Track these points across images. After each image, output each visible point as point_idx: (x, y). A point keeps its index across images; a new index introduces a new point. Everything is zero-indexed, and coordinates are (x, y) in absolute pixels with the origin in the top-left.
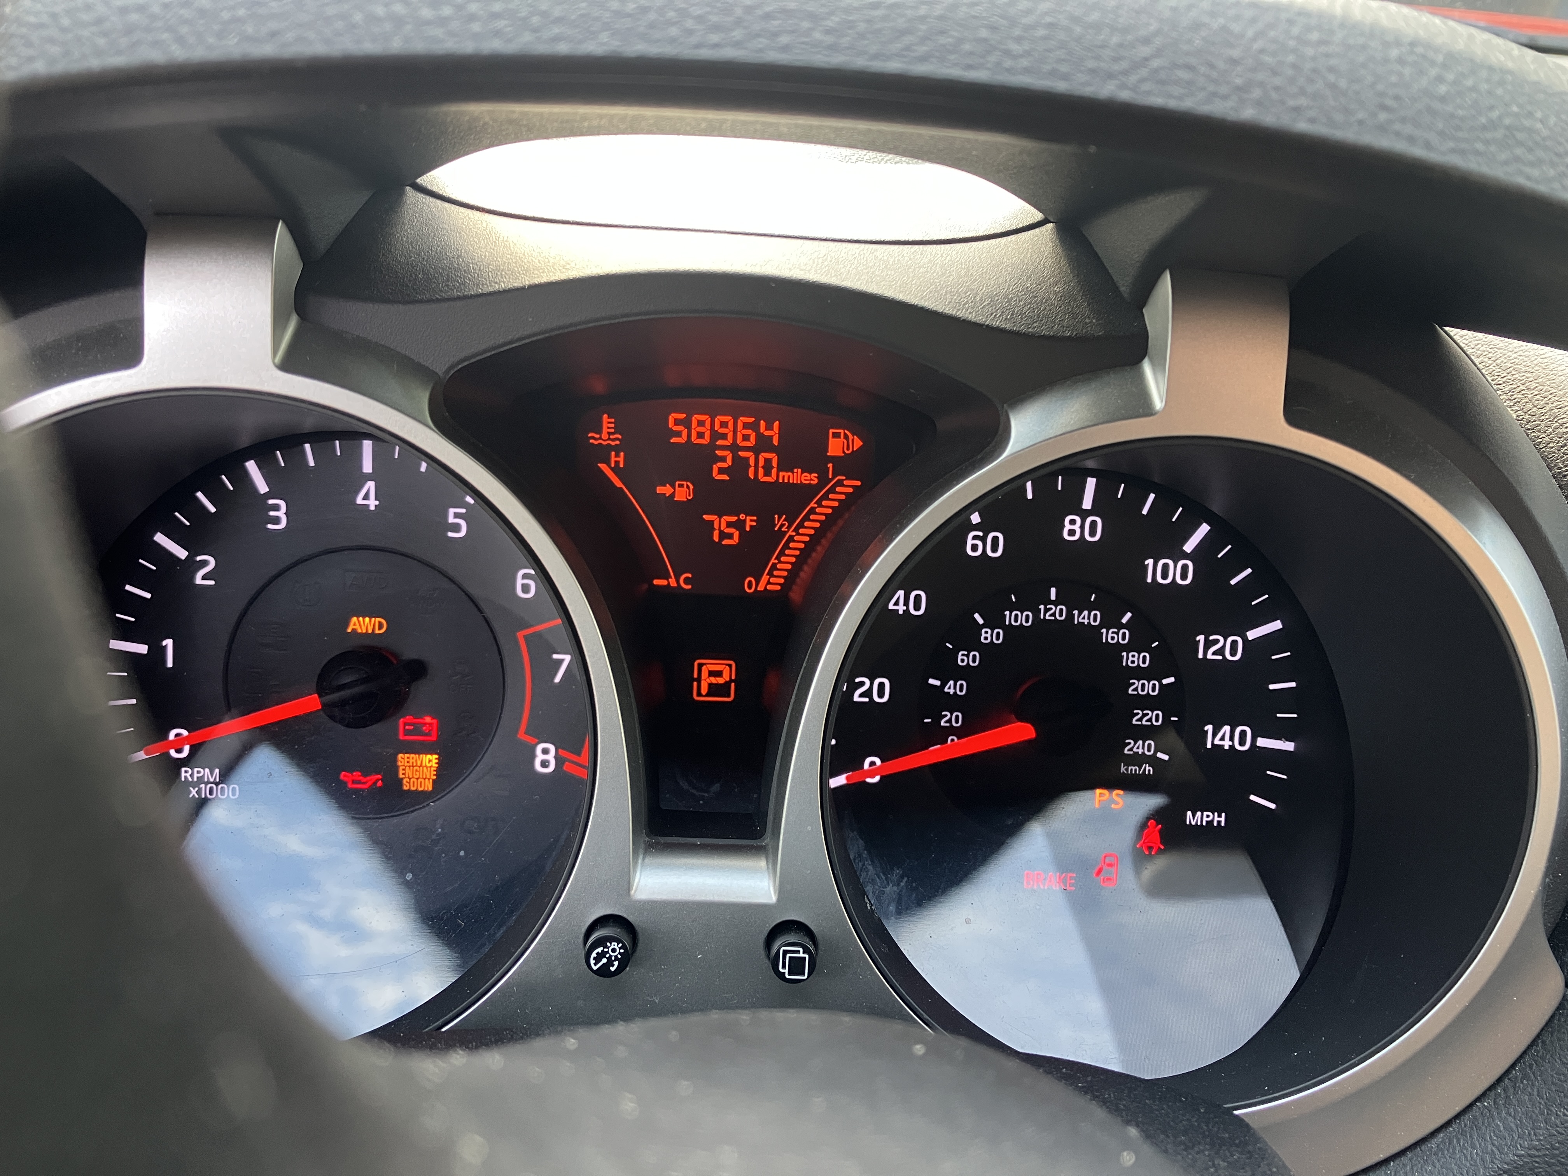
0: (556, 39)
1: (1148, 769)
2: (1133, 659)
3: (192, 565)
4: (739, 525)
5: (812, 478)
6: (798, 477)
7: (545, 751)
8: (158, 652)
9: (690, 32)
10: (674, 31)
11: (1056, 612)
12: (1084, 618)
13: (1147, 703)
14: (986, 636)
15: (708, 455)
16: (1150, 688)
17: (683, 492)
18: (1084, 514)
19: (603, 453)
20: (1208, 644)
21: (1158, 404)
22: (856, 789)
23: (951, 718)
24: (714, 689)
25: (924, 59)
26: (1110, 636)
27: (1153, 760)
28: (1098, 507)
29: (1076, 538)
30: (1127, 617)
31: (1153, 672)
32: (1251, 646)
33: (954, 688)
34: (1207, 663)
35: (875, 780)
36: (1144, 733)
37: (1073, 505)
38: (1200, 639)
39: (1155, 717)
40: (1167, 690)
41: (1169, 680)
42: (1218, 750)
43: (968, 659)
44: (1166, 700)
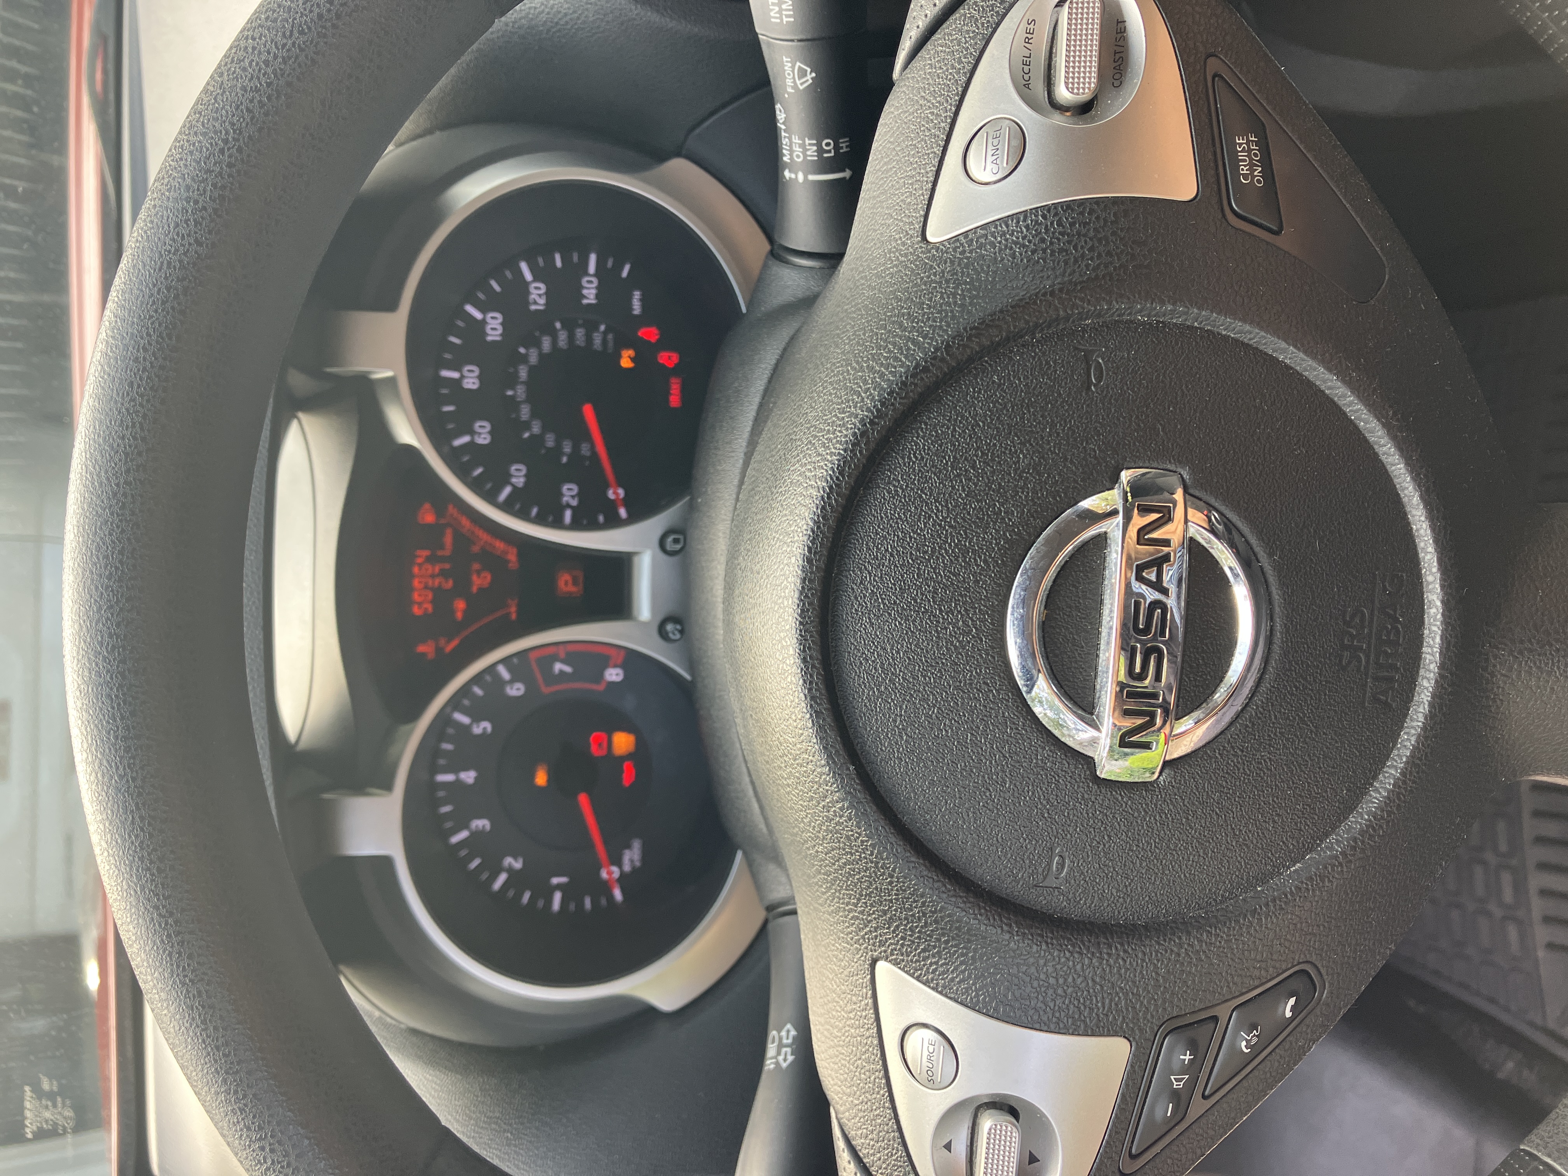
0: (258, 648)
1: (610, 336)
2: (546, 344)
3: (510, 870)
4: (478, 572)
5: (449, 533)
6: (448, 539)
7: (611, 675)
8: (559, 887)
9: (254, 602)
10: (254, 608)
11: (521, 392)
12: (523, 373)
13: (571, 337)
14: (536, 428)
15: (438, 592)
16: (563, 336)
17: (460, 605)
18: (462, 377)
19: (439, 650)
20: (535, 303)
21: (389, 374)
22: (627, 502)
23: (585, 449)
24: (575, 583)
25: (258, 519)
26: (533, 359)
27: (605, 333)
28: (458, 369)
29: (477, 381)
30: (522, 350)
31: (554, 334)
32: (536, 279)
33: (567, 448)
34: (547, 304)
35: (621, 492)
36: (589, 339)
37: (458, 382)
38: (533, 307)
39: (580, 333)
40: (564, 326)
41: (558, 325)
42: (597, 296)
43: (550, 441)
44: (570, 327)
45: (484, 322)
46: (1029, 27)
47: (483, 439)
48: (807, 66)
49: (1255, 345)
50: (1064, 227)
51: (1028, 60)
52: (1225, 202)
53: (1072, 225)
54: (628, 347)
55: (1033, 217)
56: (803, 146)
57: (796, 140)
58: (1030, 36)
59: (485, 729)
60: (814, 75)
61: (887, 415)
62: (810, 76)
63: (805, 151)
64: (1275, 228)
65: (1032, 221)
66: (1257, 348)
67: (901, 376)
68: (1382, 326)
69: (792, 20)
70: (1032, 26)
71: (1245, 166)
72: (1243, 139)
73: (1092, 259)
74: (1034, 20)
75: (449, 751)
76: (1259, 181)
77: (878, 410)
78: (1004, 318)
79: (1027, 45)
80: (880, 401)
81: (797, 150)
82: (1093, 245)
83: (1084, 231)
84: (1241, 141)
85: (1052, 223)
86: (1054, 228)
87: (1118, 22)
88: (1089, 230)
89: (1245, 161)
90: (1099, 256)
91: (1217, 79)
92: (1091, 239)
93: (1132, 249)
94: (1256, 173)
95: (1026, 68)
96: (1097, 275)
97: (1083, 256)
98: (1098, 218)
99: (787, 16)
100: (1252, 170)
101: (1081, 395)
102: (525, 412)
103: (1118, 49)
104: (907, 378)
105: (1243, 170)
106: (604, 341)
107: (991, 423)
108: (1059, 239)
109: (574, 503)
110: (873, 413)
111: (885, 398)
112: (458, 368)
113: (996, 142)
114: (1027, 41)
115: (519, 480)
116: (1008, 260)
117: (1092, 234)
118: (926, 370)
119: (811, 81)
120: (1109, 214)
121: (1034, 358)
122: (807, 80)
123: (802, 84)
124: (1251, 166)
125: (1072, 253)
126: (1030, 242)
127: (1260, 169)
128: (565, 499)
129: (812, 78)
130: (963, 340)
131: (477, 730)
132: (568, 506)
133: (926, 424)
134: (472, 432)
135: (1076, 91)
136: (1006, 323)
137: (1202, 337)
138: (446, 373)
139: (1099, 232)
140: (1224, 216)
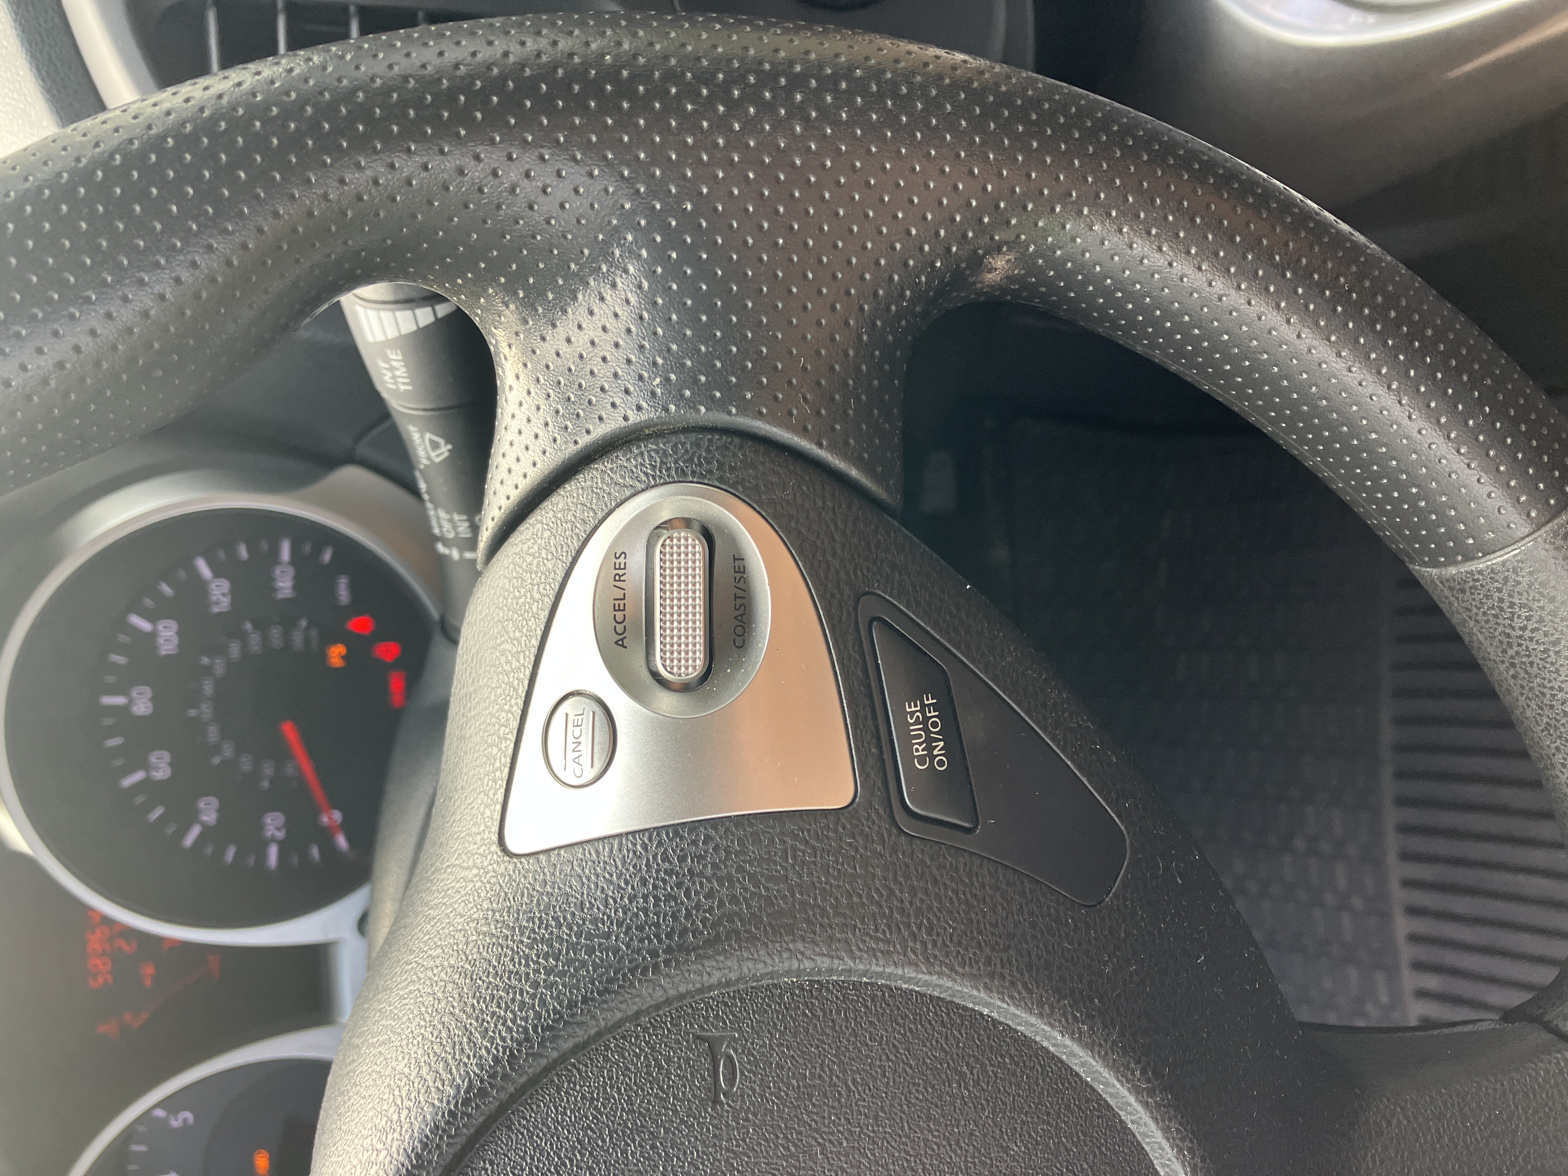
1: (313, 633)
2: (235, 650)
11: (206, 710)
12: (208, 688)
13: (265, 639)
14: (228, 751)
15: (119, 958)
16: (255, 639)
17: (148, 969)
18: (131, 702)
19: (124, 1027)
20: (217, 603)
22: (344, 827)
23: (288, 771)
26: (220, 667)
27: (307, 630)
28: (125, 692)
29: (150, 705)
30: (205, 660)
31: (243, 637)
32: (217, 574)
33: (268, 770)
34: (233, 603)
35: (337, 816)
36: (287, 637)
37: (125, 710)
38: (216, 610)
39: (276, 633)
40: (255, 627)
41: (248, 626)
42: (295, 587)
43: (246, 764)
44: (261, 625)
45: (153, 635)
46: (618, 561)
47: (162, 771)
48: (441, 437)
49: (949, 999)
50: (670, 863)
51: (622, 602)
52: (896, 804)
53: (682, 859)
54: (334, 642)
55: (630, 845)
56: (451, 521)
57: (442, 514)
58: (621, 572)
59: (185, 1120)
60: (450, 447)
61: (430, 1162)
62: (445, 449)
63: (455, 527)
64: (966, 825)
65: (628, 851)
66: (952, 1002)
67: (448, 1102)
68: (1123, 935)
69: (409, 388)
70: (622, 560)
71: (920, 744)
72: (916, 706)
73: (710, 910)
74: (624, 553)
75: (141, 1153)
76: (941, 763)
77: (418, 1156)
78: (589, 1011)
79: (617, 584)
80: (421, 1141)
81: (447, 526)
82: (712, 888)
83: (698, 868)
84: (913, 709)
85: (655, 857)
86: (658, 865)
87: (735, 559)
88: (705, 866)
89: (920, 736)
90: (721, 904)
91: (875, 623)
92: (709, 880)
93: (767, 889)
94: (936, 752)
95: (619, 616)
96: (718, 935)
97: (698, 907)
98: (716, 848)
99: (403, 383)
100: (930, 749)
101: (706, 1111)
102: (213, 733)
103: (740, 593)
104: (456, 1105)
105: (917, 751)
106: (307, 640)
107: (582, 1160)
108: (664, 881)
109: (280, 835)
110: (411, 1161)
111: (427, 1136)
112: (123, 691)
113: (577, 729)
114: (618, 578)
115: (209, 817)
116: (598, 909)
117: (709, 871)
118: (482, 1093)
119: (446, 454)
120: (732, 842)
121: (638, 1057)
122: (442, 454)
123: (438, 456)
124: (929, 743)
125: (682, 903)
126: (627, 883)
127: (942, 744)
128: (269, 834)
129: (449, 451)
130: (532, 1047)
131: (175, 1123)
132: (273, 840)
133: (492, 1163)
134: (146, 766)
135: (675, 670)
136: (593, 1017)
137: (873, 998)
138: (108, 700)
139: (720, 869)
140: (894, 823)
